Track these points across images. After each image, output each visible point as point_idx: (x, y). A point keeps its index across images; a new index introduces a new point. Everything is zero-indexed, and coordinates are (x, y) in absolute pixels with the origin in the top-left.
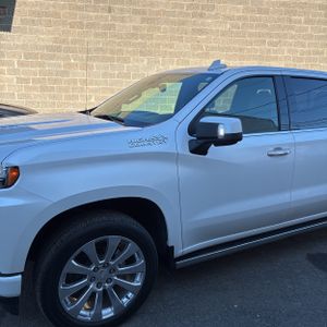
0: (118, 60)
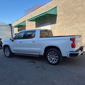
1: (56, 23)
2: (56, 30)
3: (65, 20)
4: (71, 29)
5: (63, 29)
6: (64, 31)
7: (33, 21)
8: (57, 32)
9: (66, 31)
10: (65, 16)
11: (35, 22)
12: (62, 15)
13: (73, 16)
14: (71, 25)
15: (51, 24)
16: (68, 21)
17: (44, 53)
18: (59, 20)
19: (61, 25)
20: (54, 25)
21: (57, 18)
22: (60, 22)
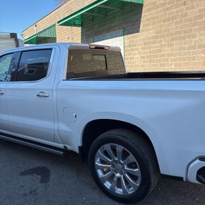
0: (189, 37)
1: (138, 31)
3: (168, 19)
4: (184, 49)
5: (160, 51)
6: (161, 56)
7: (74, 25)
9: (168, 55)
10: (168, 9)
11: (80, 28)
12: (158, 7)
13: (193, 7)
14: (184, 38)
15: (124, 35)
16: (177, 23)
17: (80, 144)
18: (148, 20)
20: (133, 37)
22: (151, 27)
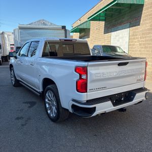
2: (139, 41)
8: (140, 44)
11: (104, 22)
17: (42, 90)
19: (149, 29)
21: (143, 12)
22: (148, 21)
